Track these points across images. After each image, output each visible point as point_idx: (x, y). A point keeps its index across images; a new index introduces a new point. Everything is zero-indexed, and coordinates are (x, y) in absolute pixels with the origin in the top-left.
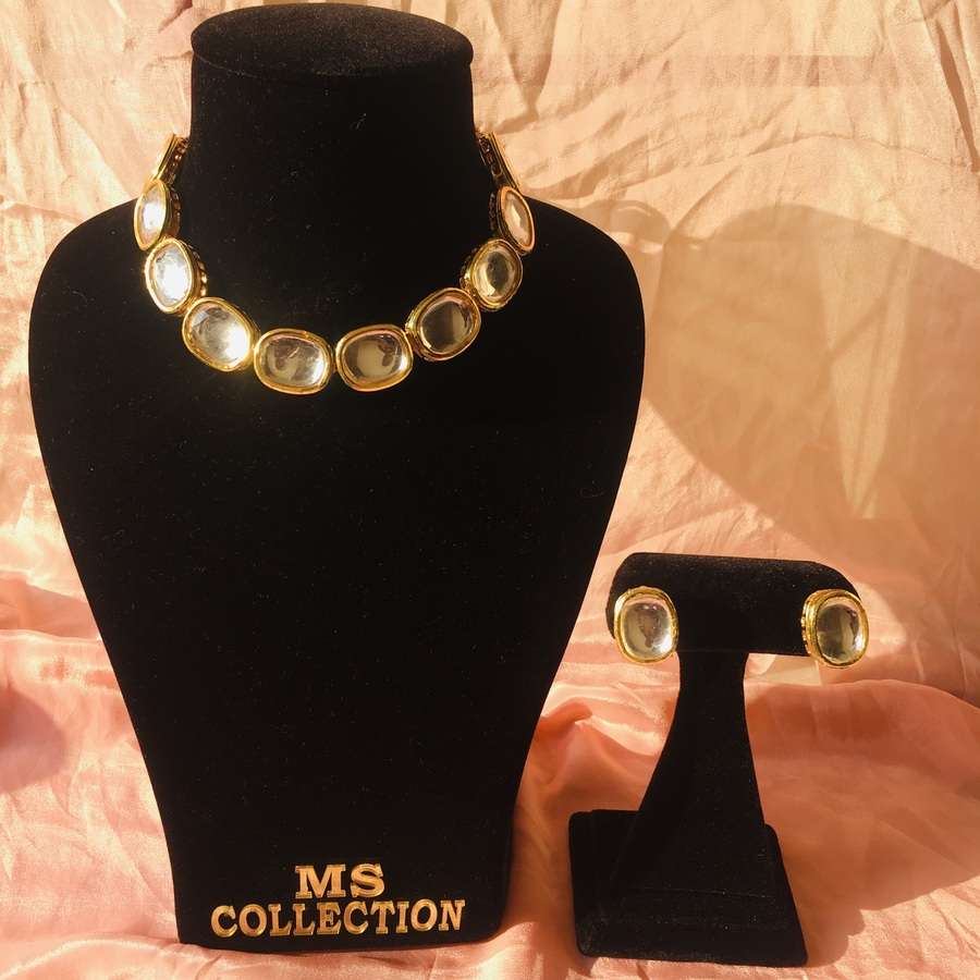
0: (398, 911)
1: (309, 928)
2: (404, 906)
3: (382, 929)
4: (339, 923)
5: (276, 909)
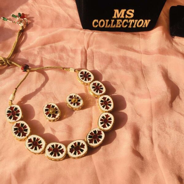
2: (136, 21)
3: (130, 27)
4: (121, 25)
5: (107, 21)
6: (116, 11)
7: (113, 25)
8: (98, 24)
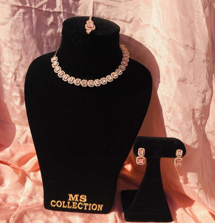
0: (89, 205)
3: (85, 209)
4: (77, 207)
5: (64, 202)
6: (71, 195)
7: (70, 206)
8: (56, 204)
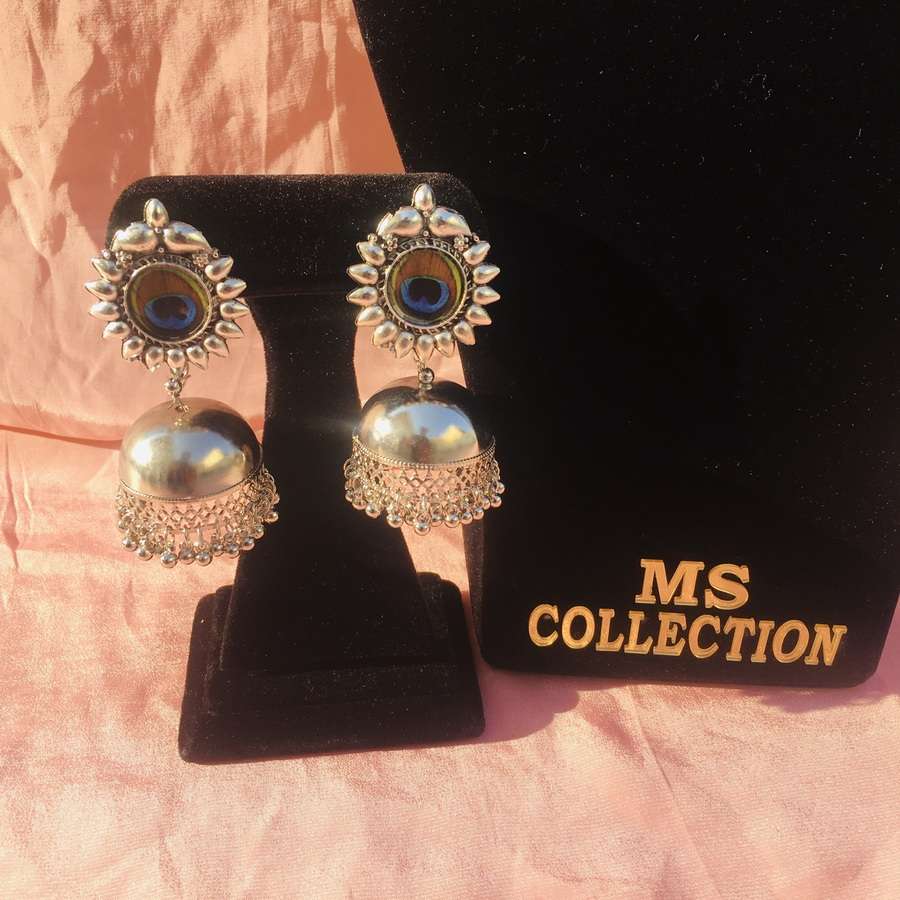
0: (758, 631)
1: (645, 645)
2: (766, 626)
3: (734, 655)
4: (682, 642)
5: (607, 615)
6: (653, 568)
7: (641, 639)
8: (558, 627)
